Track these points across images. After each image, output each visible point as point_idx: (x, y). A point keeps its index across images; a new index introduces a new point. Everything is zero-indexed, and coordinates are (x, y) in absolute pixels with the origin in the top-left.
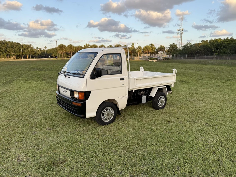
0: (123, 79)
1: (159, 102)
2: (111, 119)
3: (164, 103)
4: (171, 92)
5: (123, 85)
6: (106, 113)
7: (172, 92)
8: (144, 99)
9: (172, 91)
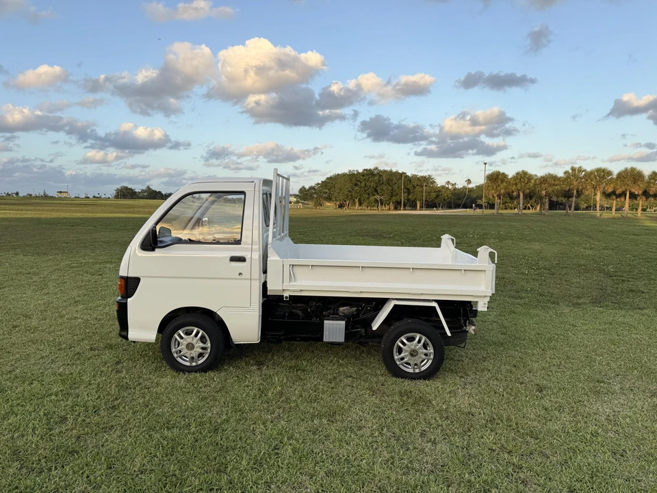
0: (242, 259)
1: (402, 355)
2: (200, 362)
3: (430, 362)
4: (473, 327)
5: (240, 274)
6: (184, 343)
7: (474, 330)
8: (334, 330)
9: (475, 325)
